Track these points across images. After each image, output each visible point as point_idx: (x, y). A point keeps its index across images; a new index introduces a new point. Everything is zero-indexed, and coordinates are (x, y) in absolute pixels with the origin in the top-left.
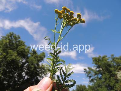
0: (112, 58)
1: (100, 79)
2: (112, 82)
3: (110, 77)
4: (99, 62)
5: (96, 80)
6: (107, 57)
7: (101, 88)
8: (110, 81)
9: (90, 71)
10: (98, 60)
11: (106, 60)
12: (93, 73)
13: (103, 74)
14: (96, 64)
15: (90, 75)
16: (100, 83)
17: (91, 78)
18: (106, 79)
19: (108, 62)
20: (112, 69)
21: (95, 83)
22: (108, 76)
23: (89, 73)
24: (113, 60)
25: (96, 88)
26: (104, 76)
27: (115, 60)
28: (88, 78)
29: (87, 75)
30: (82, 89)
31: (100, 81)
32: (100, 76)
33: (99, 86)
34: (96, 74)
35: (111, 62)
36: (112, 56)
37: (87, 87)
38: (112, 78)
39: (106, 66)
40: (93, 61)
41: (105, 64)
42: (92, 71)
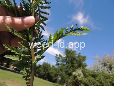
0: (78, 55)
1: (64, 65)
2: (70, 70)
3: (71, 67)
4: (69, 53)
5: (61, 65)
6: (76, 53)
7: (62, 71)
8: (69, 69)
9: (60, 57)
10: (68, 52)
11: (74, 55)
12: (61, 60)
13: (67, 63)
14: (66, 54)
15: (58, 60)
16: (62, 68)
17: (58, 62)
18: (68, 67)
19: (75, 56)
20: (75, 62)
21: (60, 67)
22: (70, 66)
23: (59, 58)
24: (79, 56)
25: (59, 70)
26: (67, 65)
27: (80, 57)
28: (56, 61)
29: (56, 59)
30: (47, 66)
31: (63, 67)
32: (65, 63)
33: (61, 70)
34: (63, 61)
35: (77, 57)
36: (79, 53)
37: (51, 66)
38: (72, 68)
39: (72, 59)
40: (65, 51)
41: (72, 57)
42: (61, 58)
